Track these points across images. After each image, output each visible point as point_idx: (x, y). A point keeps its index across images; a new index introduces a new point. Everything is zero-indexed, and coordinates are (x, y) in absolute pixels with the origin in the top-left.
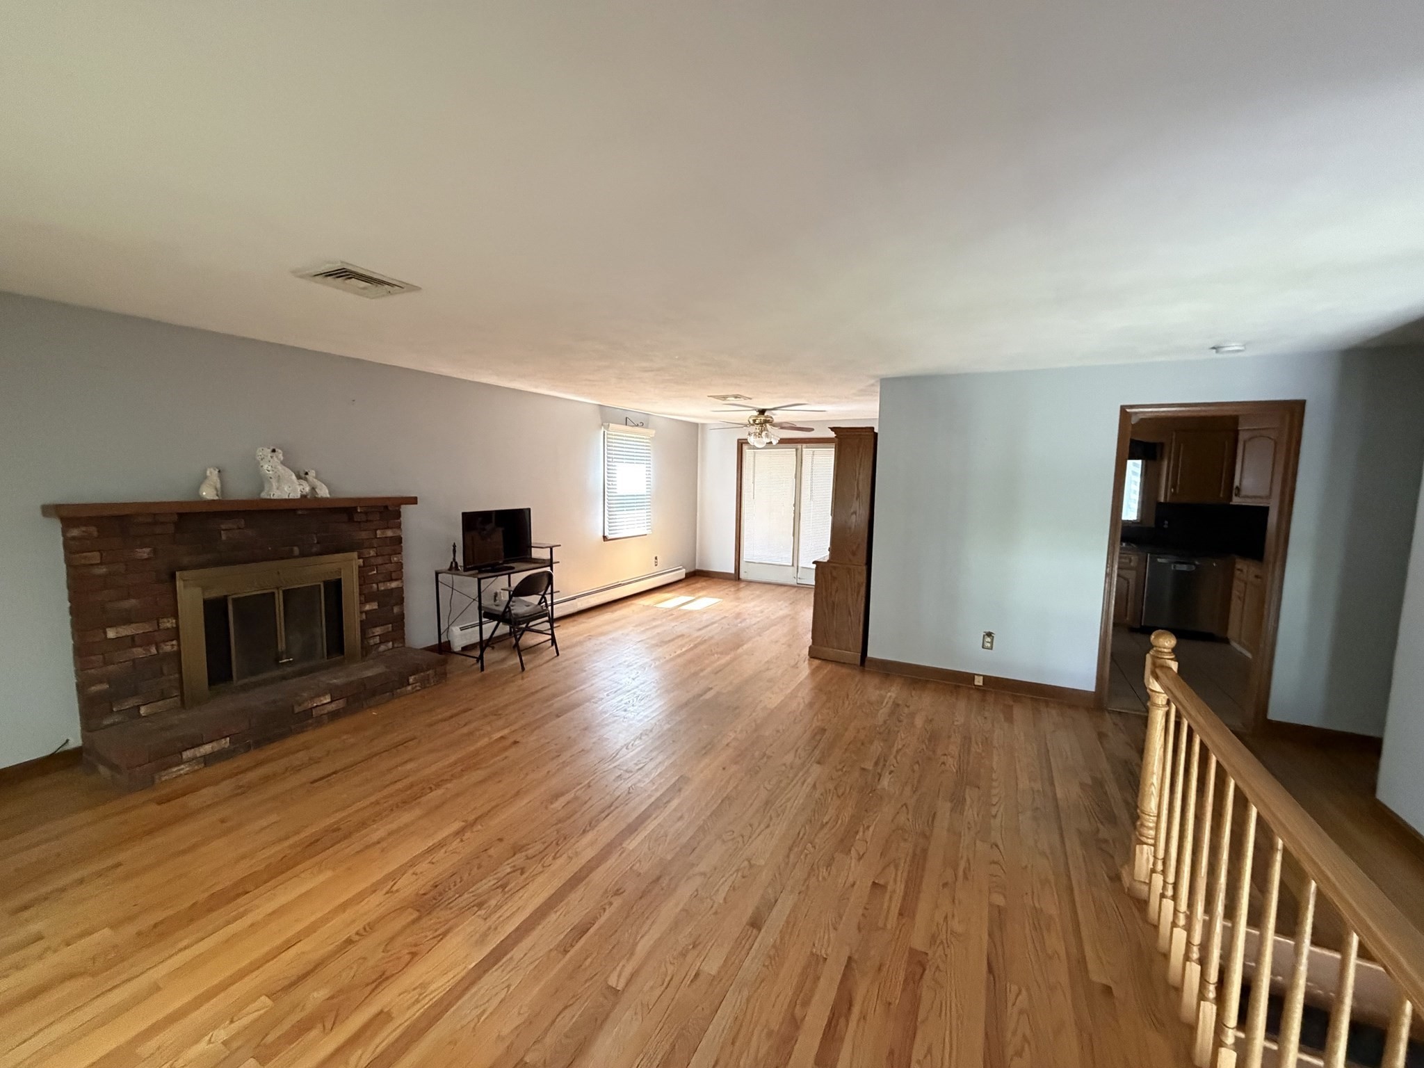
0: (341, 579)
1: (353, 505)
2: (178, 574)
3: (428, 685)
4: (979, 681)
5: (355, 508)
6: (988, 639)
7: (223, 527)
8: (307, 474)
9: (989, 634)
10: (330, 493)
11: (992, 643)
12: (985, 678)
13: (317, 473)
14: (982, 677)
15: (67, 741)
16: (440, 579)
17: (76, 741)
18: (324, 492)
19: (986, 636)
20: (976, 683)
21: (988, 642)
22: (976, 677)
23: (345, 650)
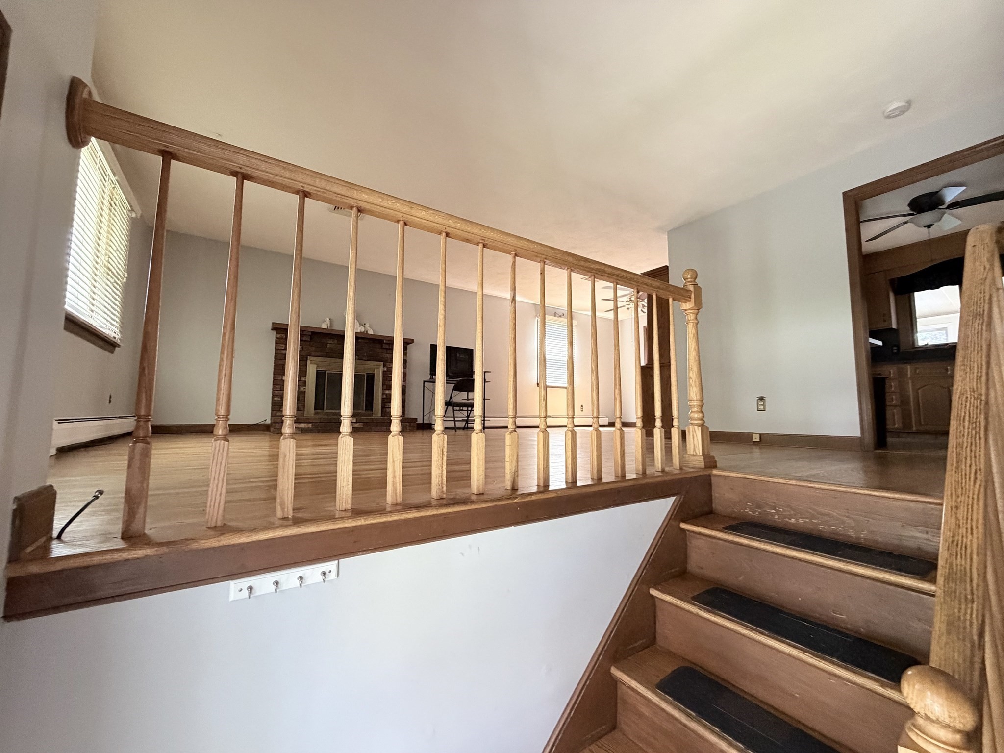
0: (374, 374)
1: (383, 339)
2: (309, 357)
3: (405, 430)
4: (756, 438)
5: (383, 340)
6: (761, 403)
7: (329, 342)
8: (365, 324)
9: (761, 399)
10: (374, 333)
11: (763, 405)
12: (761, 435)
13: (369, 324)
14: (758, 435)
15: (266, 420)
16: (425, 386)
17: (268, 422)
18: (371, 332)
19: (759, 401)
20: (754, 440)
21: (761, 405)
22: (754, 435)
23: (374, 410)
